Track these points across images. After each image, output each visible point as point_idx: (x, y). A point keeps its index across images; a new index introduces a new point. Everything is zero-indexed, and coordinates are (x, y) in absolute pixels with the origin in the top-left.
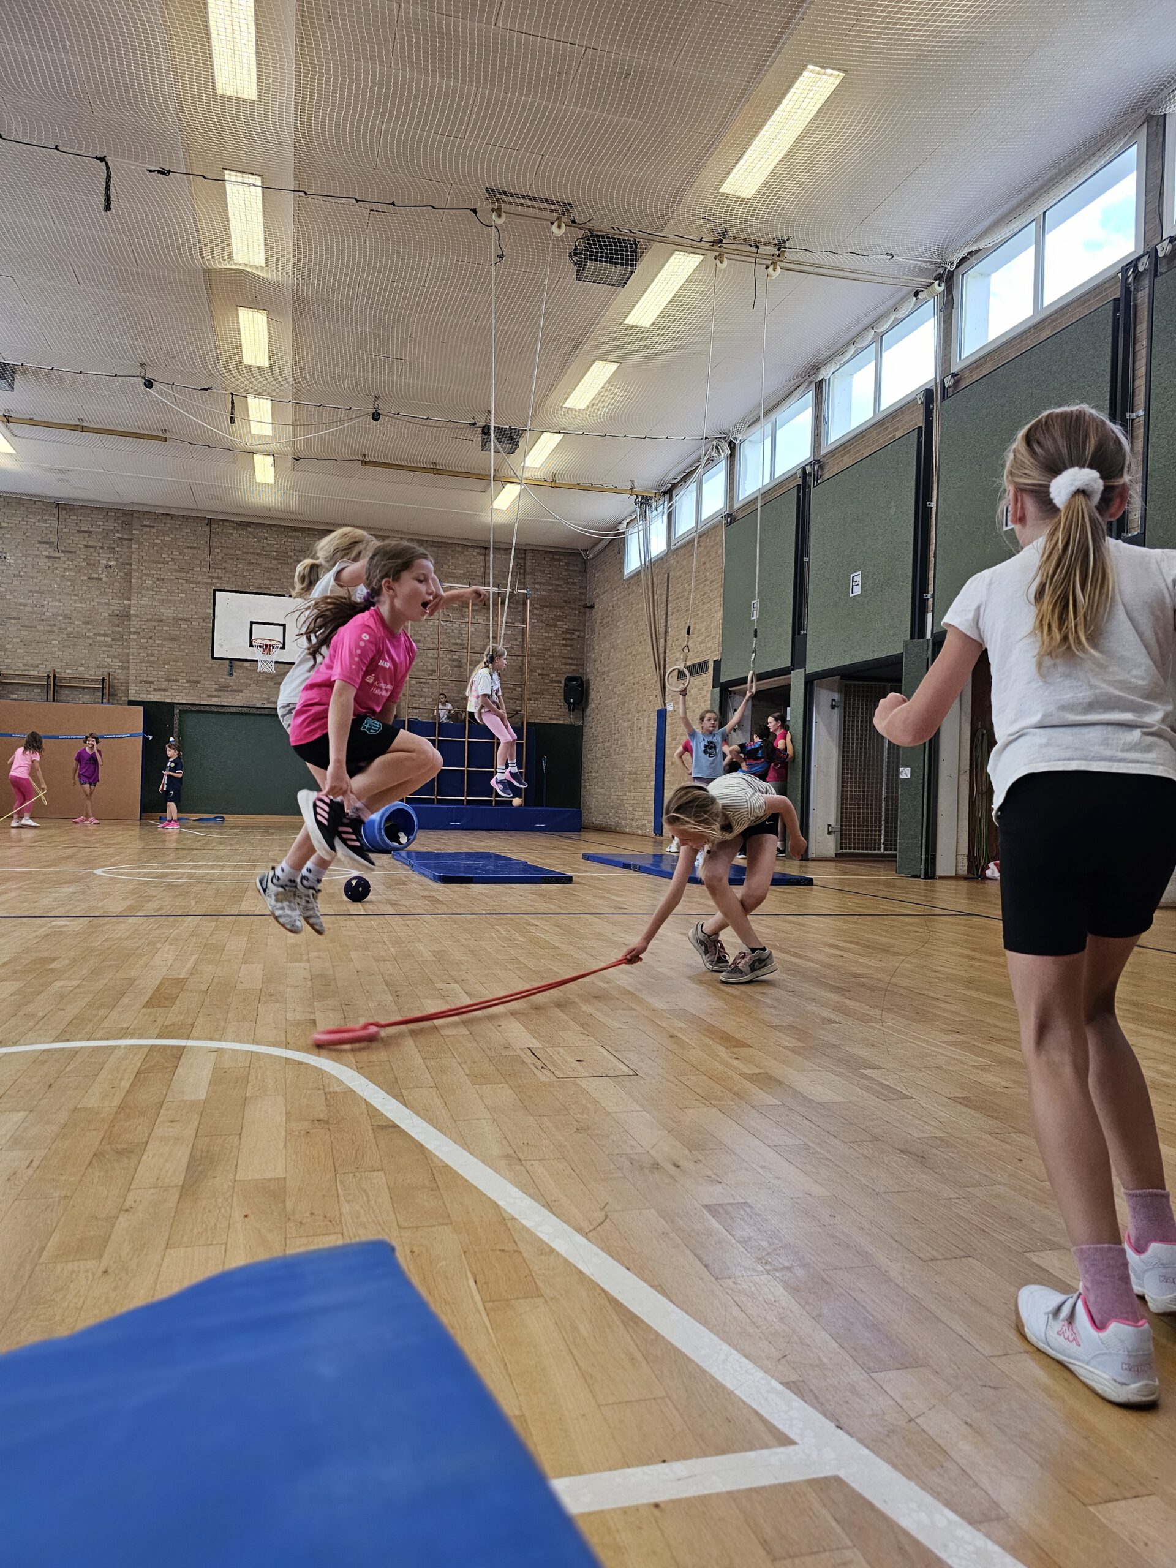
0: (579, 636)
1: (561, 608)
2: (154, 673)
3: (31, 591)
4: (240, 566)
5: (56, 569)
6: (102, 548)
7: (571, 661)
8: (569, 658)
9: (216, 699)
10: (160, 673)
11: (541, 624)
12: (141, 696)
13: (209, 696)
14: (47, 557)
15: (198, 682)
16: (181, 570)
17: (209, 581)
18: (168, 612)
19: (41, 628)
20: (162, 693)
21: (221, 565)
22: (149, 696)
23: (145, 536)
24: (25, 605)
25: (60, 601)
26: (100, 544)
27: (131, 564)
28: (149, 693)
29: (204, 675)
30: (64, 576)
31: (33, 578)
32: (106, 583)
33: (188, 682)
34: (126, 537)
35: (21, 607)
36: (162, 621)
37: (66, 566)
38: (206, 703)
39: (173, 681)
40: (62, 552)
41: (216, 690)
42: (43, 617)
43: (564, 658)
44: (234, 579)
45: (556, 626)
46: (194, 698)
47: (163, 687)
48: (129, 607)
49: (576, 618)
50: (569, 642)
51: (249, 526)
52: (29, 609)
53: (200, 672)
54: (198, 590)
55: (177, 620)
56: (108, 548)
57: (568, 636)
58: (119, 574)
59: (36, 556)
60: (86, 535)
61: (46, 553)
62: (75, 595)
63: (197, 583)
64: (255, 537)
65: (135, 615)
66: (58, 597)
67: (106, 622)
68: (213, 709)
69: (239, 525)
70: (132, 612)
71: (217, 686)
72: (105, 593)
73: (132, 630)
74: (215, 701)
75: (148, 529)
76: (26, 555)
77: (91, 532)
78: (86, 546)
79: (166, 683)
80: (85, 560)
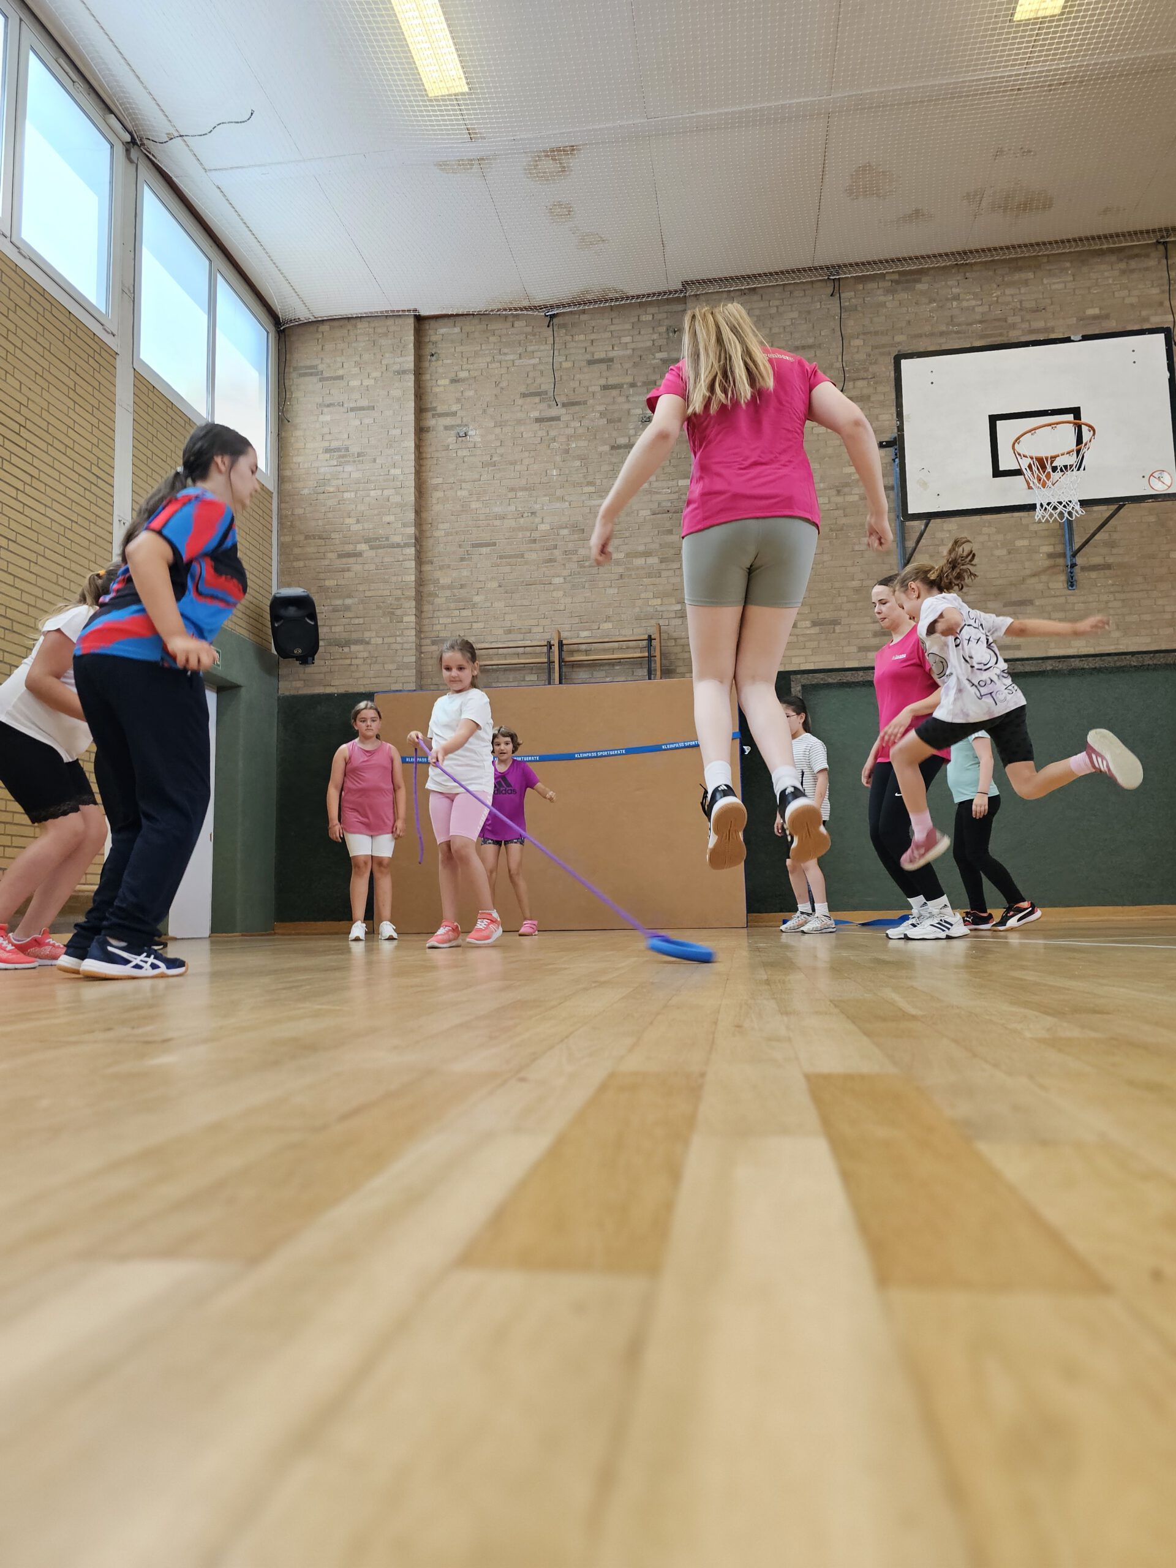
3: (512, 490)
5: (554, 440)
6: (633, 385)
14: (538, 420)
19: (532, 556)
21: (866, 369)
24: (503, 518)
25: (563, 499)
26: (629, 379)
30: (567, 451)
31: (514, 463)
35: (497, 523)
37: (571, 431)
40: (564, 405)
42: (536, 535)
46: (829, 658)
51: (919, 281)
52: (510, 523)
56: (645, 384)
59: (519, 422)
60: (603, 367)
61: (535, 414)
62: (590, 484)
64: (933, 300)
66: (559, 492)
69: (897, 282)
76: (500, 424)
78: (604, 388)
80: (602, 414)
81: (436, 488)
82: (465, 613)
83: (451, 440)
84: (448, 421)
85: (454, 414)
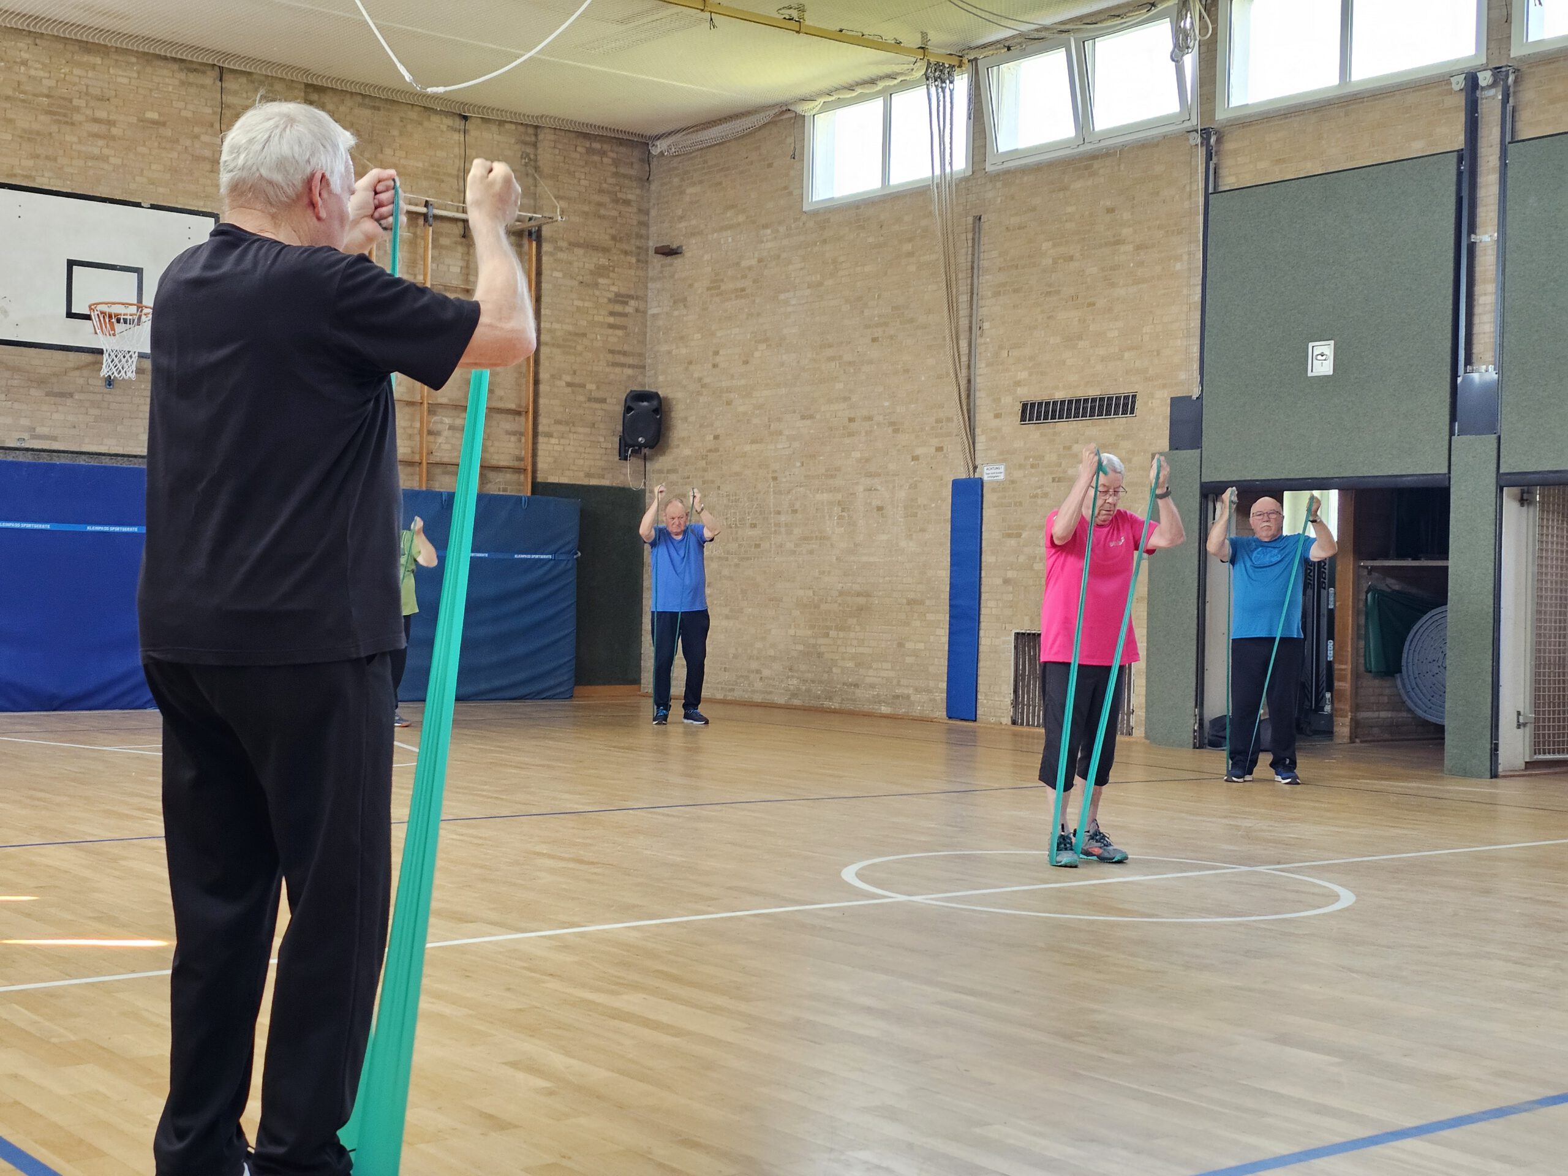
0: (637, 310)
1: (605, 250)
7: (622, 359)
8: (619, 352)
11: (569, 282)
43: (612, 352)
45: (596, 285)
49: (632, 272)
50: (619, 321)
57: (618, 308)
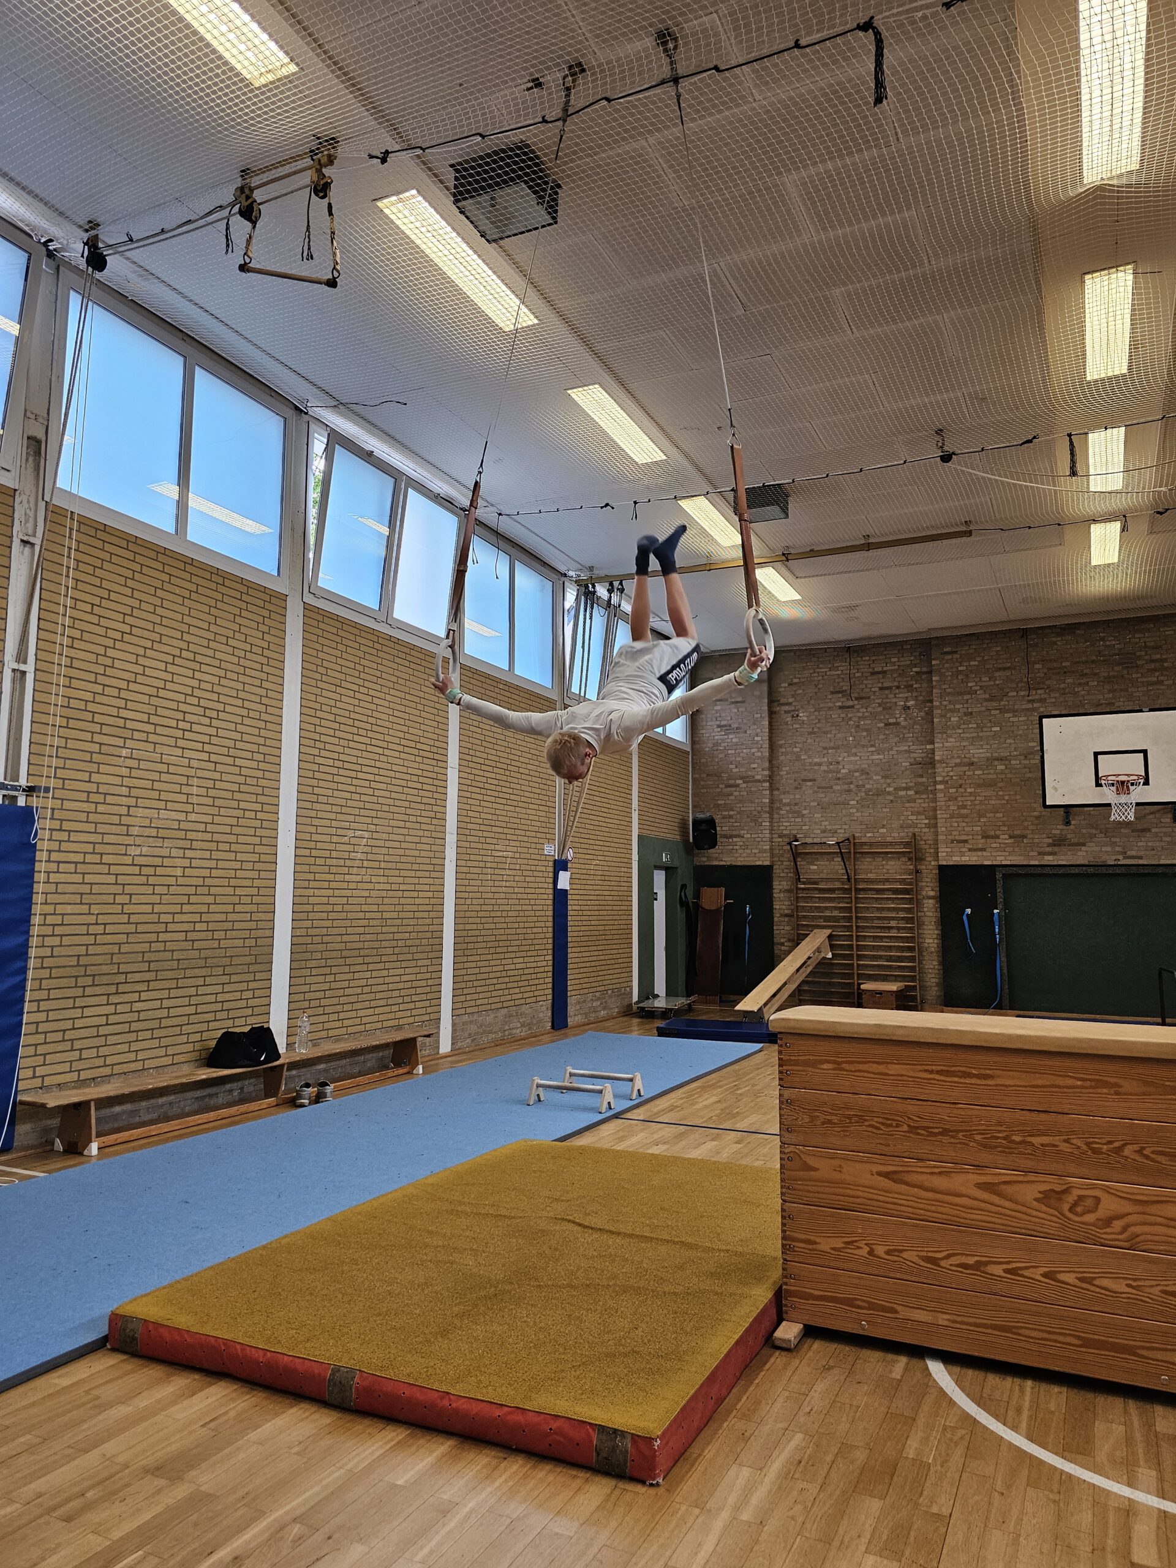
2: (967, 829)
3: (825, 748)
4: (1068, 681)
5: (850, 719)
6: (898, 687)
9: (1050, 858)
10: (976, 829)
12: (954, 858)
13: (1040, 854)
14: (841, 708)
15: (1024, 837)
16: (992, 698)
17: (1030, 706)
18: (978, 753)
19: (837, 788)
20: (980, 853)
21: (1043, 683)
22: (963, 859)
23: (947, 665)
24: (820, 764)
25: (856, 755)
26: (896, 684)
27: (931, 701)
28: (963, 854)
29: (1031, 827)
30: (858, 726)
31: (826, 733)
32: (905, 728)
33: (1011, 837)
34: (924, 669)
35: (817, 768)
36: (972, 764)
37: (860, 714)
38: (1036, 863)
39: (992, 837)
40: (856, 699)
41: (1049, 845)
42: (839, 775)
44: (1062, 699)
46: (1022, 858)
47: (980, 846)
48: (933, 751)
51: (1077, 629)
52: (824, 768)
53: (1026, 824)
54: (1016, 719)
55: (991, 761)
56: (906, 687)
58: (918, 714)
59: (830, 708)
60: (881, 676)
61: (839, 704)
62: (872, 746)
63: (1014, 711)
64: (1087, 641)
65: (941, 762)
66: (854, 751)
67: (908, 772)
68: (1047, 871)
69: (1064, 630)
70: (937, 758)
71: (1050, 841)
72: (904, 739)
73: (938, 779)
74: (1049, 860)
75: (950, 657)
76: (819, 710)
77: (885, 672)
78: (881, 689)
79: (983, 841)
80: (880, 705)
81: (781, 746)
82: (798, 820)
83: (789, 719)
84: (787, 708)
85: (790, 704)
